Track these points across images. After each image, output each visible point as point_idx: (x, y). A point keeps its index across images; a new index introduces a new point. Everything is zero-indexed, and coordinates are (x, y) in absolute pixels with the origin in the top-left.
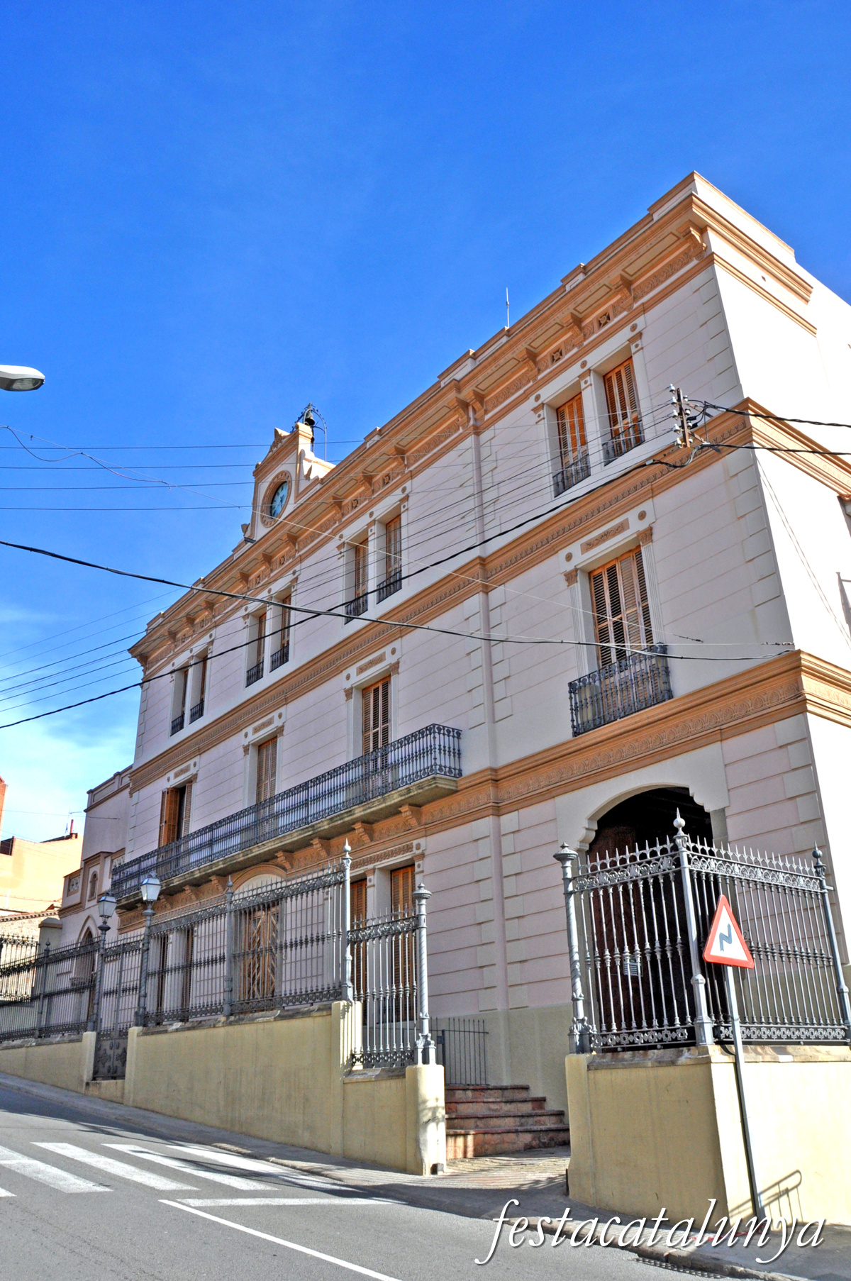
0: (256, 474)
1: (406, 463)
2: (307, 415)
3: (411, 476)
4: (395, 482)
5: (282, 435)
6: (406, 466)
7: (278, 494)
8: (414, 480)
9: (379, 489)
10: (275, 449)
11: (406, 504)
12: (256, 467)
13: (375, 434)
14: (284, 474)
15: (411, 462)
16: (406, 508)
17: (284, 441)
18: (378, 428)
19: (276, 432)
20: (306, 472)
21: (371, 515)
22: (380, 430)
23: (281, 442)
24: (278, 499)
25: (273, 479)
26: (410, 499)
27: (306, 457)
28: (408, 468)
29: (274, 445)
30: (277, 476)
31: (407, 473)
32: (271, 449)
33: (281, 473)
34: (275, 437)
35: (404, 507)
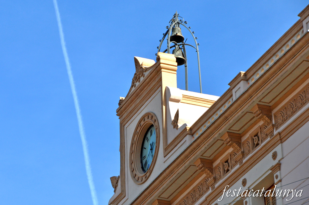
0: (120, 113)
1: (274, 122)
2: (173, 30)
3: (281, 139)
4: (264, 146)
5: (144, 67)
6: (273, 126)
7: (148, 140)
8: (285, 143)
9: (249, 152)
10: (137, 84)
11: (278, 173)
12: (120, 104)
13: (239, 79)
14: (150, 117)
15: (280, 121)
16: (279, 179)
17: (146, 74)
18: (243, 72)
19: (136, 61)
20: (173, 118)
21: (244, 183)
22: (245, 75)
23: (143, 75)
24: (147, 145)
25: (140, 122)
26: (282, 167)
27: (172, 97)
28: (276, 129)
29: (136, 78)
30: (143, 118)
31: (277, 135)
32: (133, 82)
33: (148, 115)
34: (136, 68)
35: (277, 177)
